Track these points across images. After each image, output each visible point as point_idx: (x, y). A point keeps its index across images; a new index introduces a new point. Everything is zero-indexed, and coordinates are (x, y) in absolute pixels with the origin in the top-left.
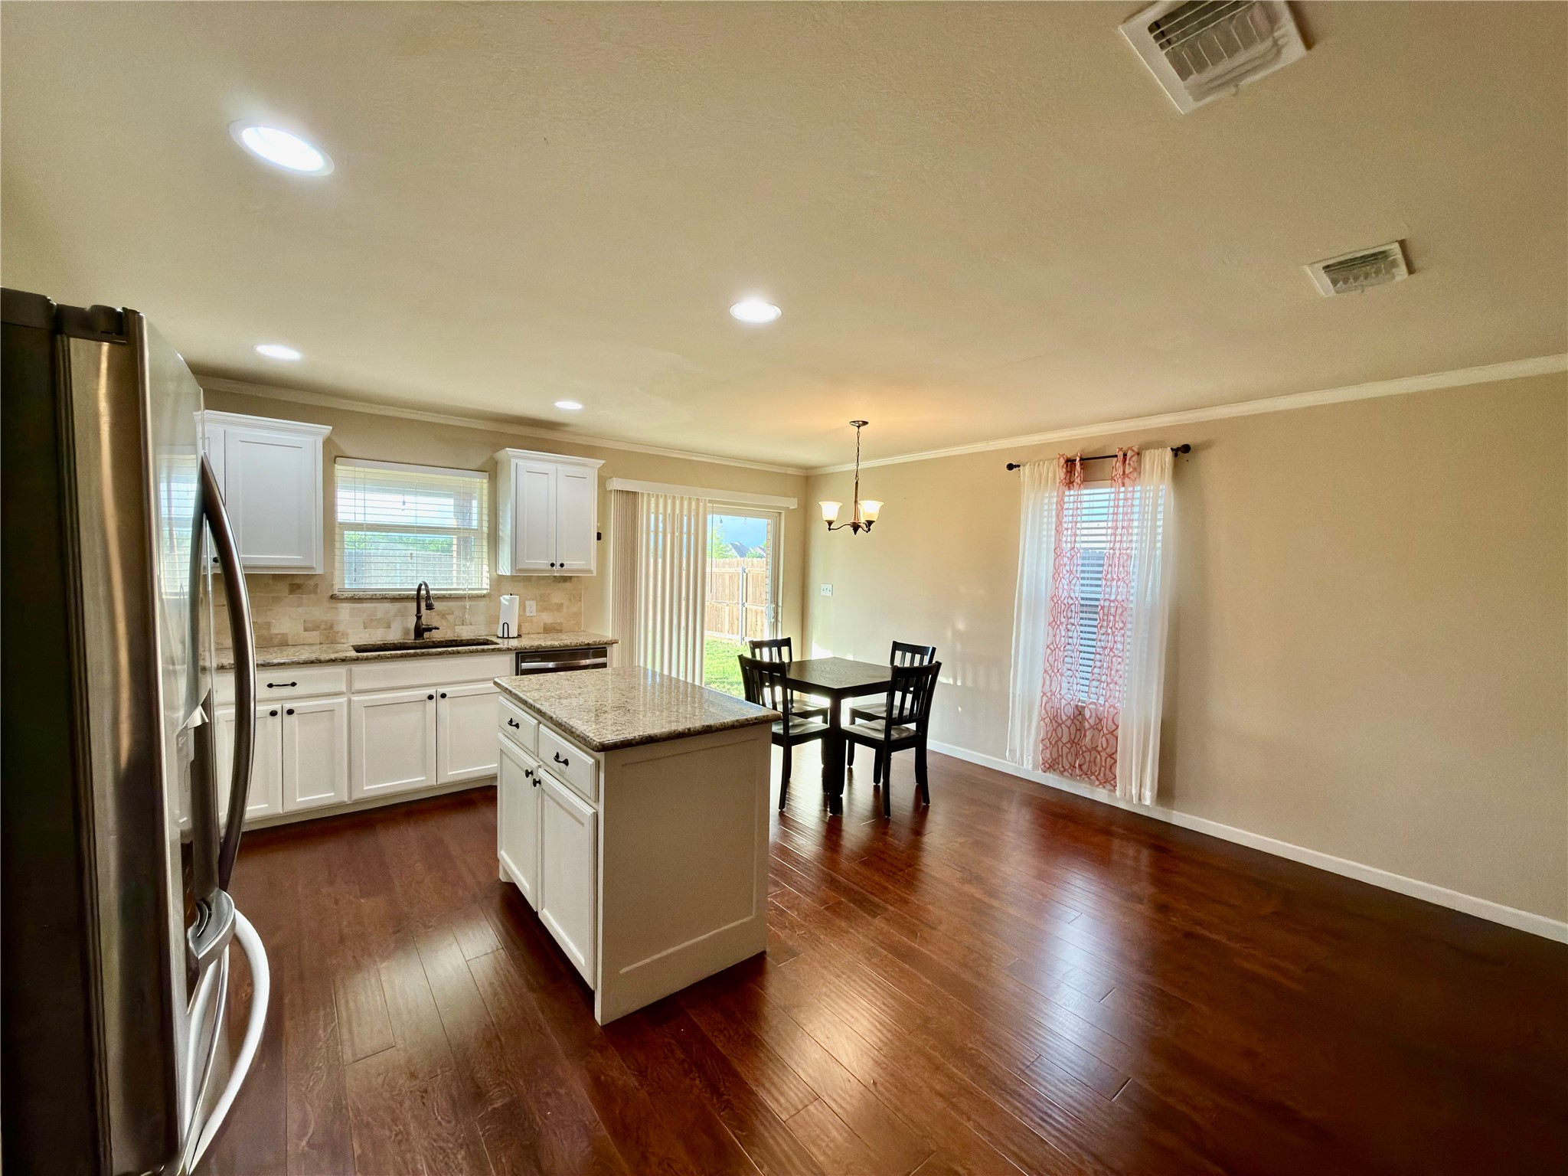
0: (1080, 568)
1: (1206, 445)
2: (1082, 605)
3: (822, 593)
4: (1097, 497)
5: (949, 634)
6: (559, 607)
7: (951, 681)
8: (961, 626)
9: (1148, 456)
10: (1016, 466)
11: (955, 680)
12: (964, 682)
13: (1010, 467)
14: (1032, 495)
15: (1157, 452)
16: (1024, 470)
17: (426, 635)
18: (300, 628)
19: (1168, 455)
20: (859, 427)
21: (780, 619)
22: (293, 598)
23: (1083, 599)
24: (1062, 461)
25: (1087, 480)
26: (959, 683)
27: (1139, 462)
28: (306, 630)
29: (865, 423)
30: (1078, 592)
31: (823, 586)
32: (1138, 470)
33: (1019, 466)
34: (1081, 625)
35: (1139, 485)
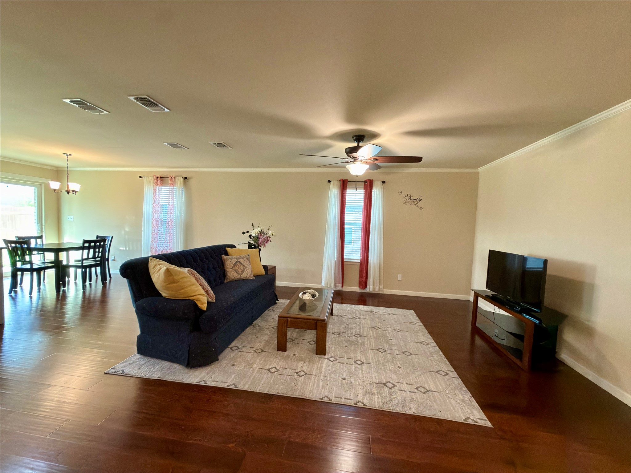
0: (162, 210)
1: (191, 178)
2: (163, 221)
3: (68, 220)
4: (165, 190)
5: (123, 232)
7: (124, 249)
8: (127, 229)
9: (177, 178)
10: (142, 177)
11: (126, 249)
12: (129, 248)
13: (140, 177)
14: (147, 187)
15: (179, 178)
16: (144, 179)
19: (182, 180)
20: (67, 156)
21: (44, 230)
23: (163, 219)
24: (155, 177)
25: (163, 184)
26: (127, 249)
27: (175, 180)
29: (70, 155)
30: (161, 217)
31: (68, 217)
32: (175, 182)
33: (143, 177)
34: (164, 227)
35: (175, 186)
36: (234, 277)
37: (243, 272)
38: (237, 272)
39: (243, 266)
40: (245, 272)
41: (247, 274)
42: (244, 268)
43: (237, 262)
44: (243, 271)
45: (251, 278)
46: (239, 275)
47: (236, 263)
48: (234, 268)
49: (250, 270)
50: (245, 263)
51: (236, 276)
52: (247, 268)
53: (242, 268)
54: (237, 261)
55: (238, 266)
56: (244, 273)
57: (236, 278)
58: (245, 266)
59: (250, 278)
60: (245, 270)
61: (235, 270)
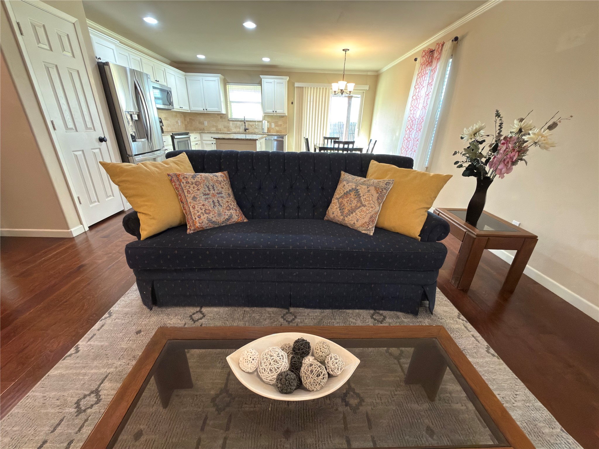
1: (467, 34)
6: (281, 125)
9: (445, 45)
14: (416, 72)
16: (418, 61)
17: (247, 131)
18: (223, 127)
19: (450, 44)
20: (346, 51)
22: (220, 120)
24: (424, 54)
27: (442, 49)
28: (224, 128)
33: (417, 58)
35: (440, 61)
36: (333, 215)
37: (352, 213)
38: (341, 208)
39: (360, 201)
40: (356, 214)
41: (357, 221)
42: (359, 205)
43: (353, 189)
44: (352, 211)
45: (363, 232)
46: (342, 215)
47: (350, 190)
48: (341, 200)
49: (369, 215)
50: (365, 197)
51: (337, 215)
52: (364, 209)
53: (353, 205)
54: (354, 187)
55: (348, 199)
56: (351, 215)
57: (337, 218)
58: (361, 203)
59: (360, 229)
60: (357, 211)
61: (340, 204)
